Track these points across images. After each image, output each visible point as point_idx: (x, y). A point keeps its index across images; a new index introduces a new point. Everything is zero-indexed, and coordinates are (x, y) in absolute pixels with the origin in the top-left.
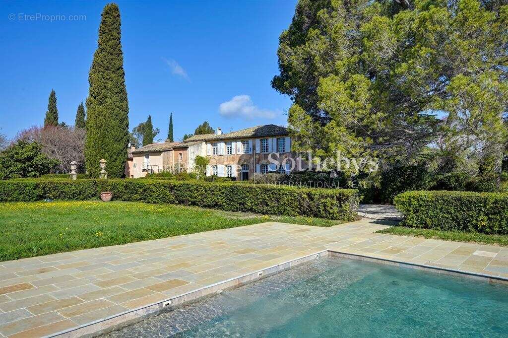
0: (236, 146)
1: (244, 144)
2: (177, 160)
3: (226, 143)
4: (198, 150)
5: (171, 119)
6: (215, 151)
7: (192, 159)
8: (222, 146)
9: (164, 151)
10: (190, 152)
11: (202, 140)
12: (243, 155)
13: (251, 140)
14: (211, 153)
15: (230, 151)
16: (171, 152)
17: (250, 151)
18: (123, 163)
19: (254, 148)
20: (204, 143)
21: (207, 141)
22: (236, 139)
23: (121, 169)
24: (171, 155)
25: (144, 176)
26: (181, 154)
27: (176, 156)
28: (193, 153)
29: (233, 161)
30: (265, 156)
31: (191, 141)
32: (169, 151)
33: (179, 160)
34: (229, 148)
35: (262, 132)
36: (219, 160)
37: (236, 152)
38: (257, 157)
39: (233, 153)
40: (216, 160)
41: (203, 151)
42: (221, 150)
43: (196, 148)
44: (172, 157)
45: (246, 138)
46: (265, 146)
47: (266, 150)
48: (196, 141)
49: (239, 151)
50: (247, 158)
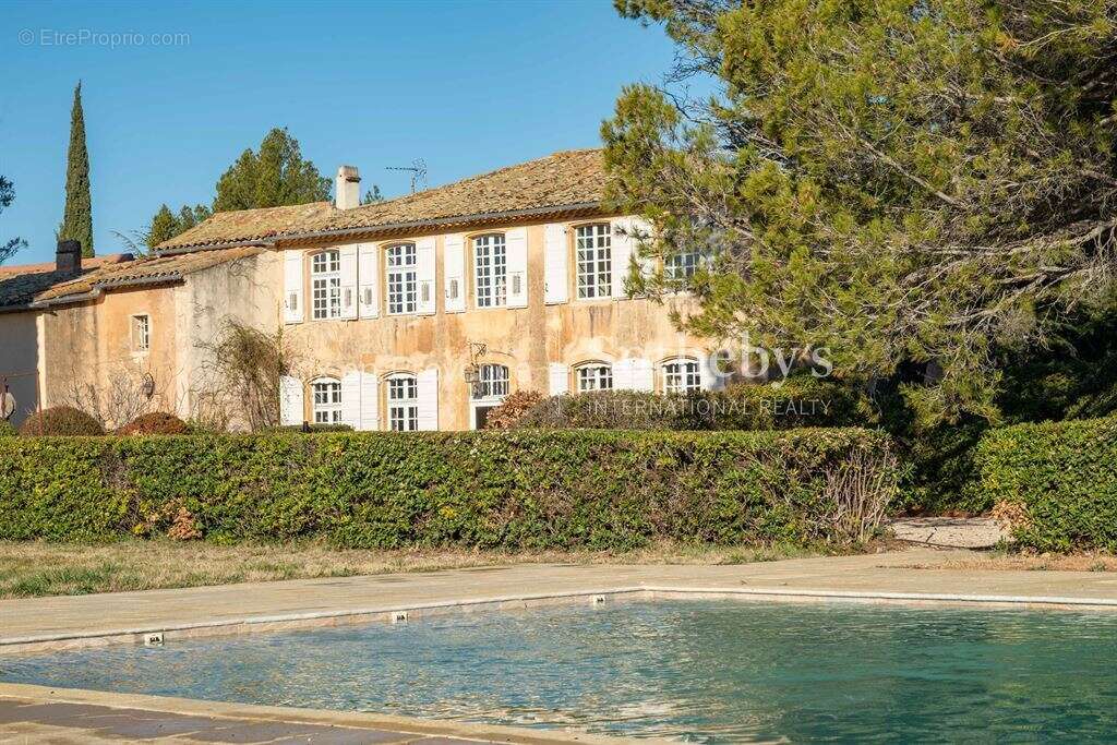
1: (480, 250)
5: (78, 118)
10: (189, 306)
11: (259, 240)
14: (302, 310)
15: (405, 293)
16: (89, 309)
17: (517, 289)
19: (536, 272)
21: (282, 246)
26: (141, 319)
28: (210, 309)
29: (425, 347)
30: (592, 316)
31: (199, 247)
32: (81, 304)
33: (134, 354)
34: (404, 283)
35: (577, 187)
36: (348, 349)
37: (440, 302)
38: (554, 323)
39: (425, 307)
40: (331, 344)
41: (260, 297)
42: (363, 294)
43: (225, 283)
44: (95, 338)
45: (491, 223)
46: (596, 261)
47: (596, 286)
48: (221, 244)
49: (455, 294)
50: (501, 330)
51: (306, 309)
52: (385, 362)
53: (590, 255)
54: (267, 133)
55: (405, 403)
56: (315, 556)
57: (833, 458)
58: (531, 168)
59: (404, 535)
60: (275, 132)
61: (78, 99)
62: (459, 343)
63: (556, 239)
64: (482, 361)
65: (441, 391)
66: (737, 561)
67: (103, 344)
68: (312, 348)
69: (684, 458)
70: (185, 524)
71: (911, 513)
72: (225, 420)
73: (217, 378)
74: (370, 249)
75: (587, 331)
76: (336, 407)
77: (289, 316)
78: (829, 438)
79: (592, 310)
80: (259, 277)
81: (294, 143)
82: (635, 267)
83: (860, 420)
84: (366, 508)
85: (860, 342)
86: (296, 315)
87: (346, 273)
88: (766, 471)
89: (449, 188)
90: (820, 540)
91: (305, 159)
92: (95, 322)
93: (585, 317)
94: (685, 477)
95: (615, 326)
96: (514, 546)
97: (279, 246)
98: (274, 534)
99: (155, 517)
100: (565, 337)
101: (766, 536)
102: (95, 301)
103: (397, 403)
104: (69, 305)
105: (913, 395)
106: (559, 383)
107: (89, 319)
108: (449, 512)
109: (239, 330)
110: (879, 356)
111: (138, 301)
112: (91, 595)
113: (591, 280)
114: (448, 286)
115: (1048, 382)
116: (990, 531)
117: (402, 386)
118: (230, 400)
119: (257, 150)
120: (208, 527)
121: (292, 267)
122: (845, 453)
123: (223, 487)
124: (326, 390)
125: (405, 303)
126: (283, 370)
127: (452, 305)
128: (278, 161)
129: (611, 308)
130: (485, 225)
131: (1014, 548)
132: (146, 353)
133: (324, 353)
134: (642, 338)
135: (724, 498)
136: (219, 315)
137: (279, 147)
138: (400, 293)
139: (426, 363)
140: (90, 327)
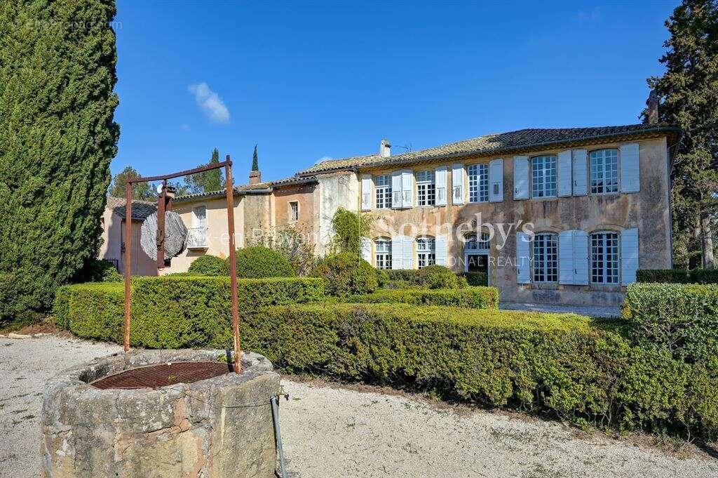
0: (451, 180)
1: (471, 172)
2: (282, 221)
3: (415, 173)
4: (340, 191)
6: (386, 199)
7: (325, 218)
8: (405, 184)
9: (249, 194)
10: (321, 197)
11: (350, 169)
12: (468, 205)
13: (500, 161)
14: (371, 204)
15: (429, 195)
16: (267, 197)
17: (496, 192)
18: (82, 212)
19: (508, 183)
20: (354, 176)
21: (360, 172)
22: (448, 161)
23: (69, 238)
24: (267, 207)
25: (186, 271)
26: (294, 204)
27: (282, 211)
28: (330, 199)
30: (544, 207)
33: (290, 223)
34: (426, 190)
37: (448, 199)
38: (520, 210)
41: (351, 196)
42: (404, 195)
43: (337, 187)
44: (270, 213)
45: (482, 157)
46: (544, 176)
47: (544, 190)
49: (458, 195)
50: (486, 214)
51: (373, 203)
53: (541, 173)
55: (427, 252)
62: (459, 221)
67: (273, 217)
75: (541, 214)
76: (388, 253)
77: (364, 207)
79: (544, 203)
80: (351, 186)
86: (368, 207)
92: (270, 205)
93: (539, 207)
95: (560, 212)
100: (526, 218)
103: (422, 252)
104: (257, 194)
107: (267, 203)
113: (541, 187)
114: (453, 191)
117: (424, 243)
124: (382, 244)
125: (427, 200)
127: (456, 201)
129: (557, 202)
130: (477, 158)
132: (296, 222)
134: (579, 219)
138: (424, 195)
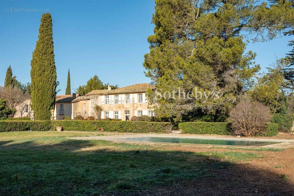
1: (126, 96)
6: (107, 102)
7: (92, 107)
10: (91, 102)
11: (99, 94)
13: (132, 94)
17: (131, 102)
22: (121, 94)
26: (85, 104)
27: (82, 105)
28: (93, 103)
29: (119, 108)
31: (91, 95)
32: (77, 102)
33: (83, 108)
34: (117, 100)
35: (139, 89)
36: (110, 108)
37: (121, 103)
38: (135, 106)
39: (119, 103)
40: (108, 107)
41: (99, 101)
42: (112, 101)
43: (95, 100)
44: (79, 106)
45: (128, 93)
46: (141, 98)
47: (141, 101)
48: (94, 94)
49: (123, 102)
50: (129, 106)
51: (105, 103)
52: (114, 110)
53: (140, 97)
54: (94, 76)
55: (117, 115)
56: (116, 133)
57: (166, 125)
58: (133, 86)
59: (125, 131)
60: (95, 76)
61: (69, 71)
62: (123, 107)
63: (136, 96)
64: (127, 110)
65: (121, 113)
66: (157, 134)
67: (80, 107)
68: (105, 107)
69: (153, 125)
70: (102, 130)
71: (175, 130)
72: (95, 116)
73: (94, 111)
74: (113, 96)
75: (139, 107)
76: (108, 115)
77: (102, 104)
78: (166, 123)
79: (140, 104)
80: (99, 99)
81: (98, 77)
82: (148, 106)
83: (169, 121)
84: (121, 128)
85: (169, 114)
86: (103, 103)
87: (110, 99)
88: (160, 126)
89: (122, 88)
90: (165, 132)
91: (99, 79)
93: (139, 105)
94: (153, 126)
95: (143, 106)
96: (136, 132)
97: (101, 95)
98: (112, 131)
99: (99, 129)
100: (137, 107)
101: (160, 132)
102: (79, 101)
103: (116, 115)
104: (76, 102)
105: (174, 119)
106: (136, 114)
108: (130, 129)
109: (97, 105)
110: (171, 116)
111: (84, 102)
112: (104, 136)
113: (140, 100)
114: (122, 101)
115: (189, 117)
116: (179, 132)
117: (116, 113)
118: (95, 114)
119: (93, 78)
120: (105, 130)
121: (103, 98)
122: (167, 124)
123: (106, 126)
124: (107, 113)
125: (117, 102)
126: (101, 110)
127: (123, 103)
128: (96, 80)
129: (142, 104)
130: (127, 93)
131: (181, 133)
132: (85, 108)
133: (107, 108)
134: (146, 108)
135: (156, 128)
136: (94, 103)
137: (96, 78)
138: (116, 101)
139: (120, 110)
140: (78, 105)
